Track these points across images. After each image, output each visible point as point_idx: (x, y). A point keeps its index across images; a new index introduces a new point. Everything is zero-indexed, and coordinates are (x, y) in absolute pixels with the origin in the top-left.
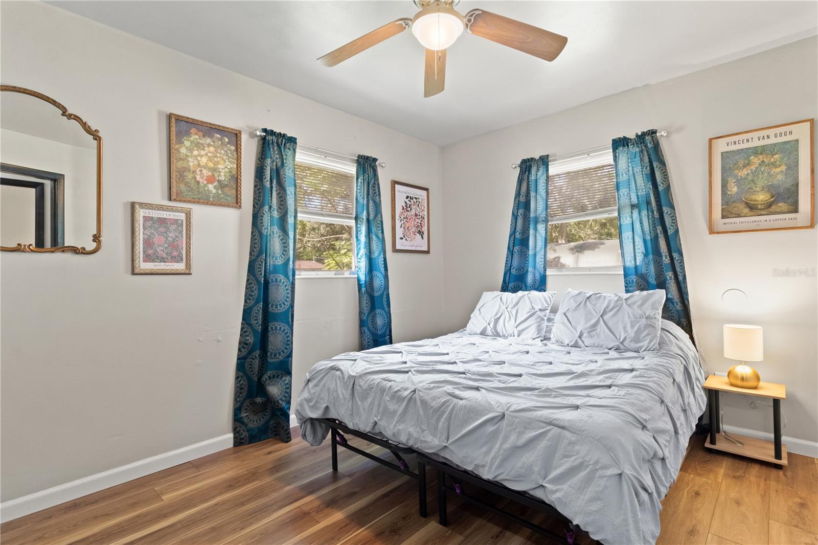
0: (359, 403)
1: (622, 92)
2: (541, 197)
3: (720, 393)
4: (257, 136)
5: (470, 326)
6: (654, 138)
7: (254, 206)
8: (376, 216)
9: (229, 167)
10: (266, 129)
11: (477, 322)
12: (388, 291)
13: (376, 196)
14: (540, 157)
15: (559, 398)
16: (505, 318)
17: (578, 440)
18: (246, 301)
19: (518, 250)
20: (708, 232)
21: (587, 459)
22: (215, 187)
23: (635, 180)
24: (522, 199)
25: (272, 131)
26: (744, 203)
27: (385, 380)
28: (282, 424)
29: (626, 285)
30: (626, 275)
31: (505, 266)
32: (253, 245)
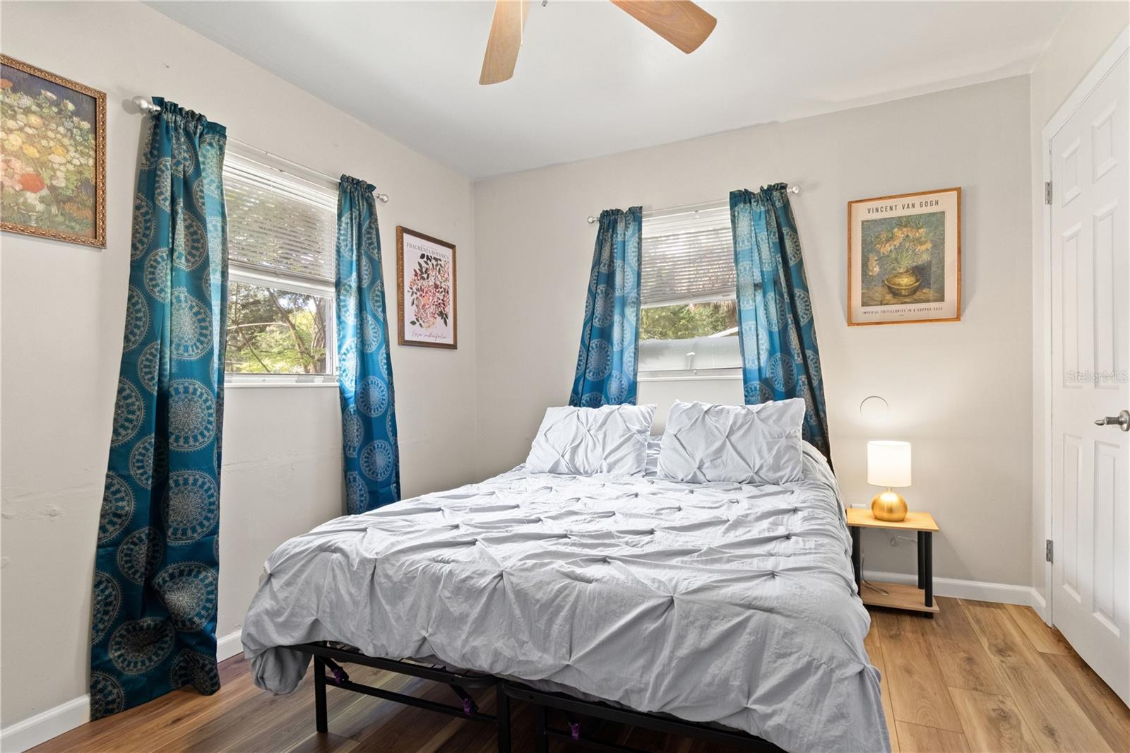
0: (387, 608)
1: (743, 128)
2: (631, 267)
3: (861, 530)
4: (142, 110)
5: (532, 460)
6: (783, 195)
7: (134, 246)
8: (373, 282)
9: (76, 162)
10: (162, 99)
11: (542, 453)
12: (394, 409)
13: (373, 249)
14: (630, 209)
15: (736, 562)
16: (587, 446)
17: (797, 628)
18: (116, 432)
19: (596, 345)
20: (847, 324)
21: (816, 656)
22: (42, 200)
23: (758, 250)
24: (604, 269)
25: (176, 105)
26: (886, 287)
27: (437, 562)
28: (201, 661)
29: (747, 394)
30: (746, 381)
31: (577, 369)
32: (133, 322)
